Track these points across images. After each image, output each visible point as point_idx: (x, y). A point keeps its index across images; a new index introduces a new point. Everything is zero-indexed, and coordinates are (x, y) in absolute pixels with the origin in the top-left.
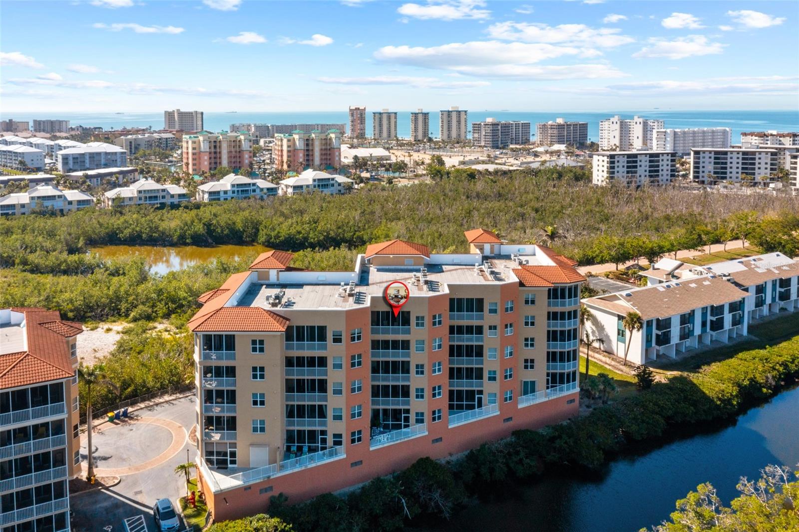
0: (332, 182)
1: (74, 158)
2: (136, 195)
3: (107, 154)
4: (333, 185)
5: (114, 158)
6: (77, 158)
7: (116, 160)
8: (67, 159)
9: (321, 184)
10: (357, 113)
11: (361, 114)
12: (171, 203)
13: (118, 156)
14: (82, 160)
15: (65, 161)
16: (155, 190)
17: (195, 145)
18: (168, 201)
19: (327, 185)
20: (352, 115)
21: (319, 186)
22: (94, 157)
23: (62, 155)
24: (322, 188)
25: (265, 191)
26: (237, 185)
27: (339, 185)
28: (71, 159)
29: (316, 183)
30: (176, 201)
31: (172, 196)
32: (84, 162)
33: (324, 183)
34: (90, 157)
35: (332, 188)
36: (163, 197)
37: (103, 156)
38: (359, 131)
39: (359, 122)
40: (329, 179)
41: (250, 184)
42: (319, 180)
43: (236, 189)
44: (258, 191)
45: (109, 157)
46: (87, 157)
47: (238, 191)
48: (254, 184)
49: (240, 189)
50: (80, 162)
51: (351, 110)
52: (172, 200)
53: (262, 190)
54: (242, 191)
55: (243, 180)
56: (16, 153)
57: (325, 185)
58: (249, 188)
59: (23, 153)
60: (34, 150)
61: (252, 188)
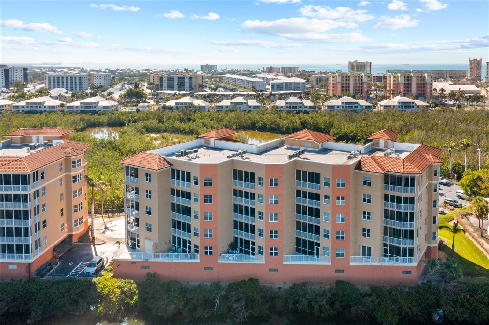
0: (412, 104)
1: (277, 85)
2: (285, 105)
3: (295, 83)
4: (413, 107)
5: (298, 86)
6: (279, 85)
7: (300, 87)
8: (274, 85)
9: (404, 105)
10: (474, 62)
11: (478, 63)
12: (305, 111)
13: (301, 85)
14: (282, 86)
15: (273, 87)
16: (295, 103)
17: (334, 79)
18: (303, 109)
19: (409, 106)
20: (471, 64)
21: (402, 106)
22: (288, 85)
23: (271, 83)
24: (405, 108)
25: (364, 107)
26: (346, 103)
27: (418, 107)
28: (276, 85)
29: (401, 105)
30: (307, 109)
31: (306, 107)
32: (283, 87)
33: (406, 105)
34: (286, 85)
35: (412, 109)
36: (300, 107)
37: (293, 85)
38: (476, 75)
39: (476, 68)
40: (410, 102)
41: (354, 102)
42: (402, 102)
43: (344, 105)
44: (359, 107)
45: (296, 85)
46: (284, 85)
47: (346, 106)
48: (357, 103)
49: (347, 105)
50: (281, 87)
51: (470, 60)
52: (306, 109)
53: (362, 106)
54: (349, 107)
55: (351, 100)
56: (252, 82)
57: (407, 106)
58: (354, 105)
59: (255, 82)
60: (261, 80)
61: (355, 105)
